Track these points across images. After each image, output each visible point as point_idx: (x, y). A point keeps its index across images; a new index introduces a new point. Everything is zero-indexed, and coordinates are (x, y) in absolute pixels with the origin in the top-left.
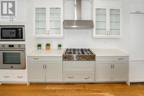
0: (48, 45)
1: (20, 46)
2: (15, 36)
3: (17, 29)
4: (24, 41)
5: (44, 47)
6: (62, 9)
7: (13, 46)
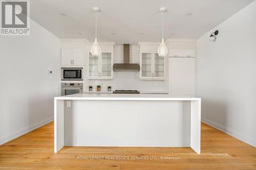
0: (99, 87)
1: (79, 84)
2: (75, 76)
3: (77, 71)
4: (82, 80)
5: (95, 89)
6: (112, 54)
7: (73, 84)
